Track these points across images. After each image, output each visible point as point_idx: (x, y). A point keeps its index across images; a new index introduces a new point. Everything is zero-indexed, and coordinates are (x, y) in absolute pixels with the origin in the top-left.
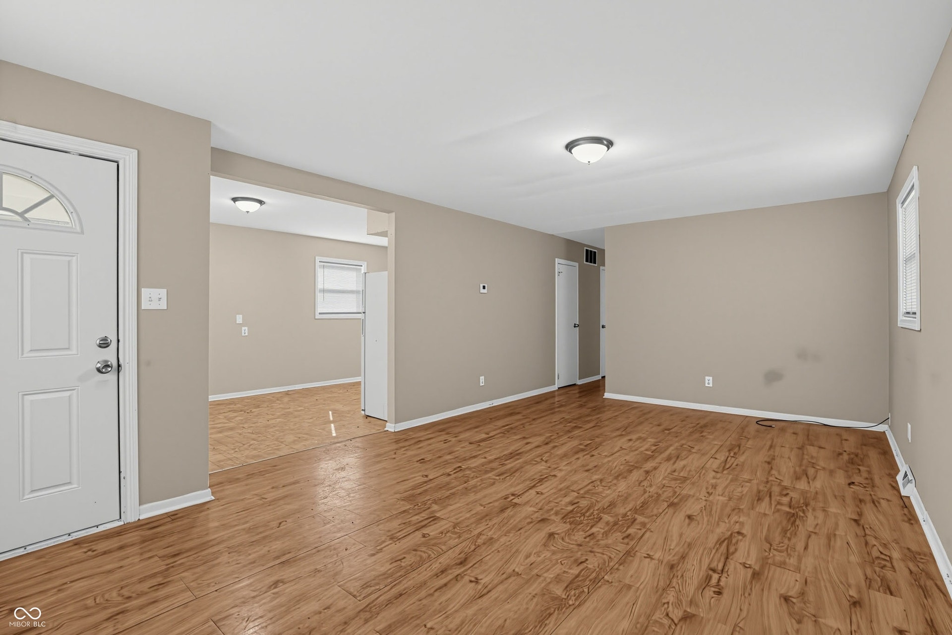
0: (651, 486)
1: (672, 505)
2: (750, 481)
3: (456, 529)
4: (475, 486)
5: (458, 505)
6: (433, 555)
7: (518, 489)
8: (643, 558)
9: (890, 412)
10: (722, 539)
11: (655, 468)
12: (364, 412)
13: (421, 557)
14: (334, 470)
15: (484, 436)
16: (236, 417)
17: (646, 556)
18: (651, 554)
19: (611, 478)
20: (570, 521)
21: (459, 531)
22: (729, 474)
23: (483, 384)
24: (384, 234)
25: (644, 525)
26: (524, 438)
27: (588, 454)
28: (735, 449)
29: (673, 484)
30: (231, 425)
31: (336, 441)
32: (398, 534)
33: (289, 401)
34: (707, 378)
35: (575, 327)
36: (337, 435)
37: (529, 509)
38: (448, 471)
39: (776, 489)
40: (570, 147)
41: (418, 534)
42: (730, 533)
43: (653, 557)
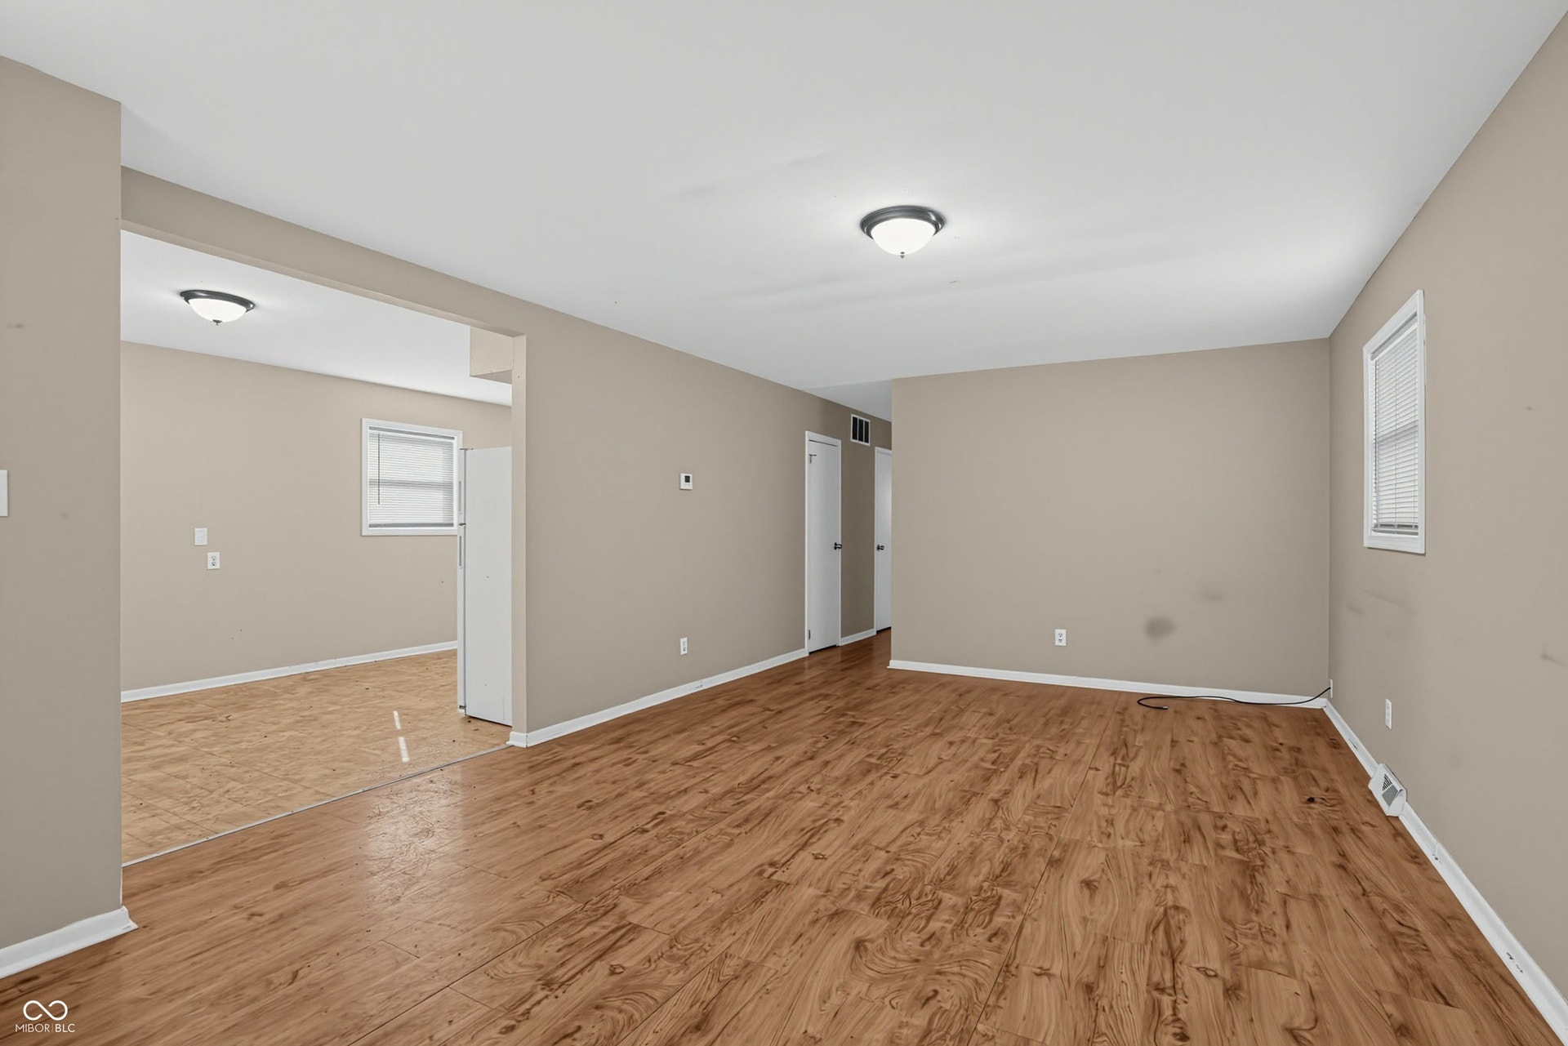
0: (1007, 828)
1: (1053, 863)
2: (1160, 807)
3: (675, 949)
4: (697, 852)
5: (672, 894)
6: (637, 1016)
7: (778, 851)
8: (1035, 978)
9: (1330, 678)
10: (1154, 924)
11: (1006, 793)
12: (463, 710)
13: (615, 1022)
14: (410, 837)
15: (696, 748)
16: (195, 730)
17: (1038, 971)
18: (1046, 966)
19: (937, 819)
20: (886, 913)
21: (681, 953)
22: (1126, 795)
23: (686, 652)
24: (504, 377)
25: (1017, 907)
26: (769, 748)
27: (887, 773)
28: (1121, 750)
29: (1041, 821)
30: (181, 749)
31: (410, 772)
32: (559, 973)
33: (311, 693)
34: (1058, 631)
35: (835, 548)
36: (411, 760)
37: (807, 893)
38: (641, 823)
39: (1205, 820)
40: (868, 223)
41: (601, 968)
42: (1162, 909)
43: (1051, 972)
